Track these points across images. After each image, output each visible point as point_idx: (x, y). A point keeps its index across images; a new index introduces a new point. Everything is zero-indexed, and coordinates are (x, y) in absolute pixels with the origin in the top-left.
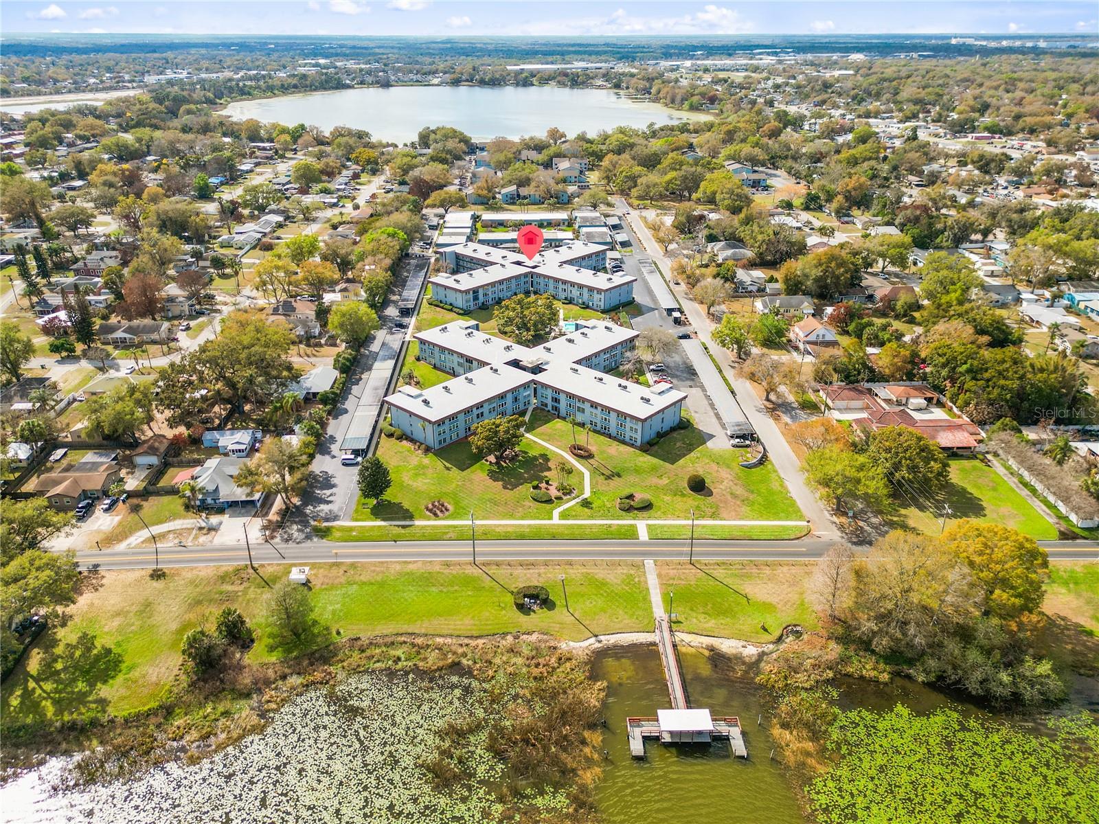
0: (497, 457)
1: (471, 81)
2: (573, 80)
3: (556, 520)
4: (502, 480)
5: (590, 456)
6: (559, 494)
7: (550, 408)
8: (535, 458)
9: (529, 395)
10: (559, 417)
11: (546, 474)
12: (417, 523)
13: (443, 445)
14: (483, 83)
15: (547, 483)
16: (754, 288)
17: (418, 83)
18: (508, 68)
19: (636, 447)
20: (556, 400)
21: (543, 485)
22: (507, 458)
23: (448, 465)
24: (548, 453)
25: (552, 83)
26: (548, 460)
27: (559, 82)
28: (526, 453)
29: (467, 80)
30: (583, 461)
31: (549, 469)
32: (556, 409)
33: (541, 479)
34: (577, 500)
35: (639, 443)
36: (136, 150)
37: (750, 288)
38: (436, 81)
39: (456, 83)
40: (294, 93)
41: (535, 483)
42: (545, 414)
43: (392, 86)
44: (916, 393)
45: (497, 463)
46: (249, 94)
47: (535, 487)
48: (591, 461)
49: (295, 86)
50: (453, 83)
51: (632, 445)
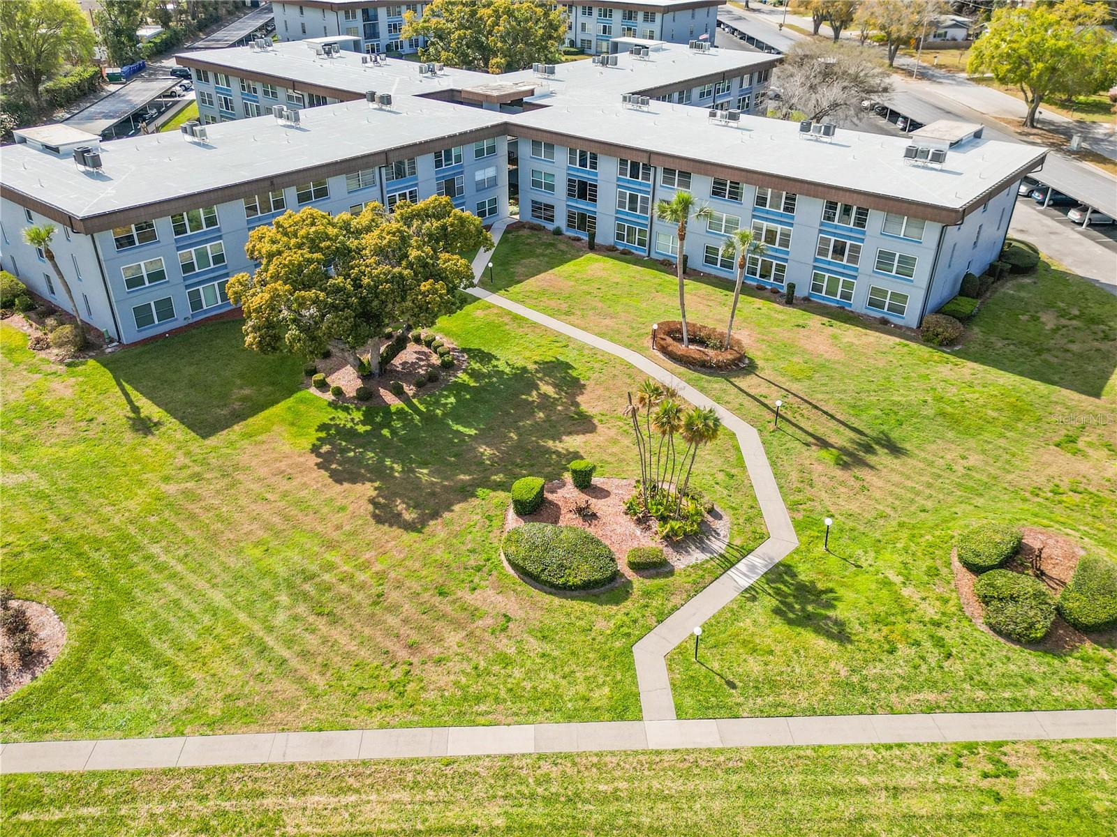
0: (365, 374)
4: (379, 472)
5: (740, 365)
6: (650, 542)
7: (561, 221)
8: (523, 379)
9: (493, 182)
10: (592, 247)
11: (572, 442)
13: (159, 327)
15: (583, 481)
19: (900, 332)
20: (584, 190)
21: (567, 495)
22: (409, 372)
24: (568, 356)
26: (572, 386)
28: (485, 357)
30: (718, 384)
31: (584, 424)
32: (584, 222)
33: (553, 466)
34: (743, 576)
35: (911, 317)
41: (528, 485)
42: (546, 238)
45: (365, 396)
47: (533, 509)
48: (745, 382)
51: (883, 325)
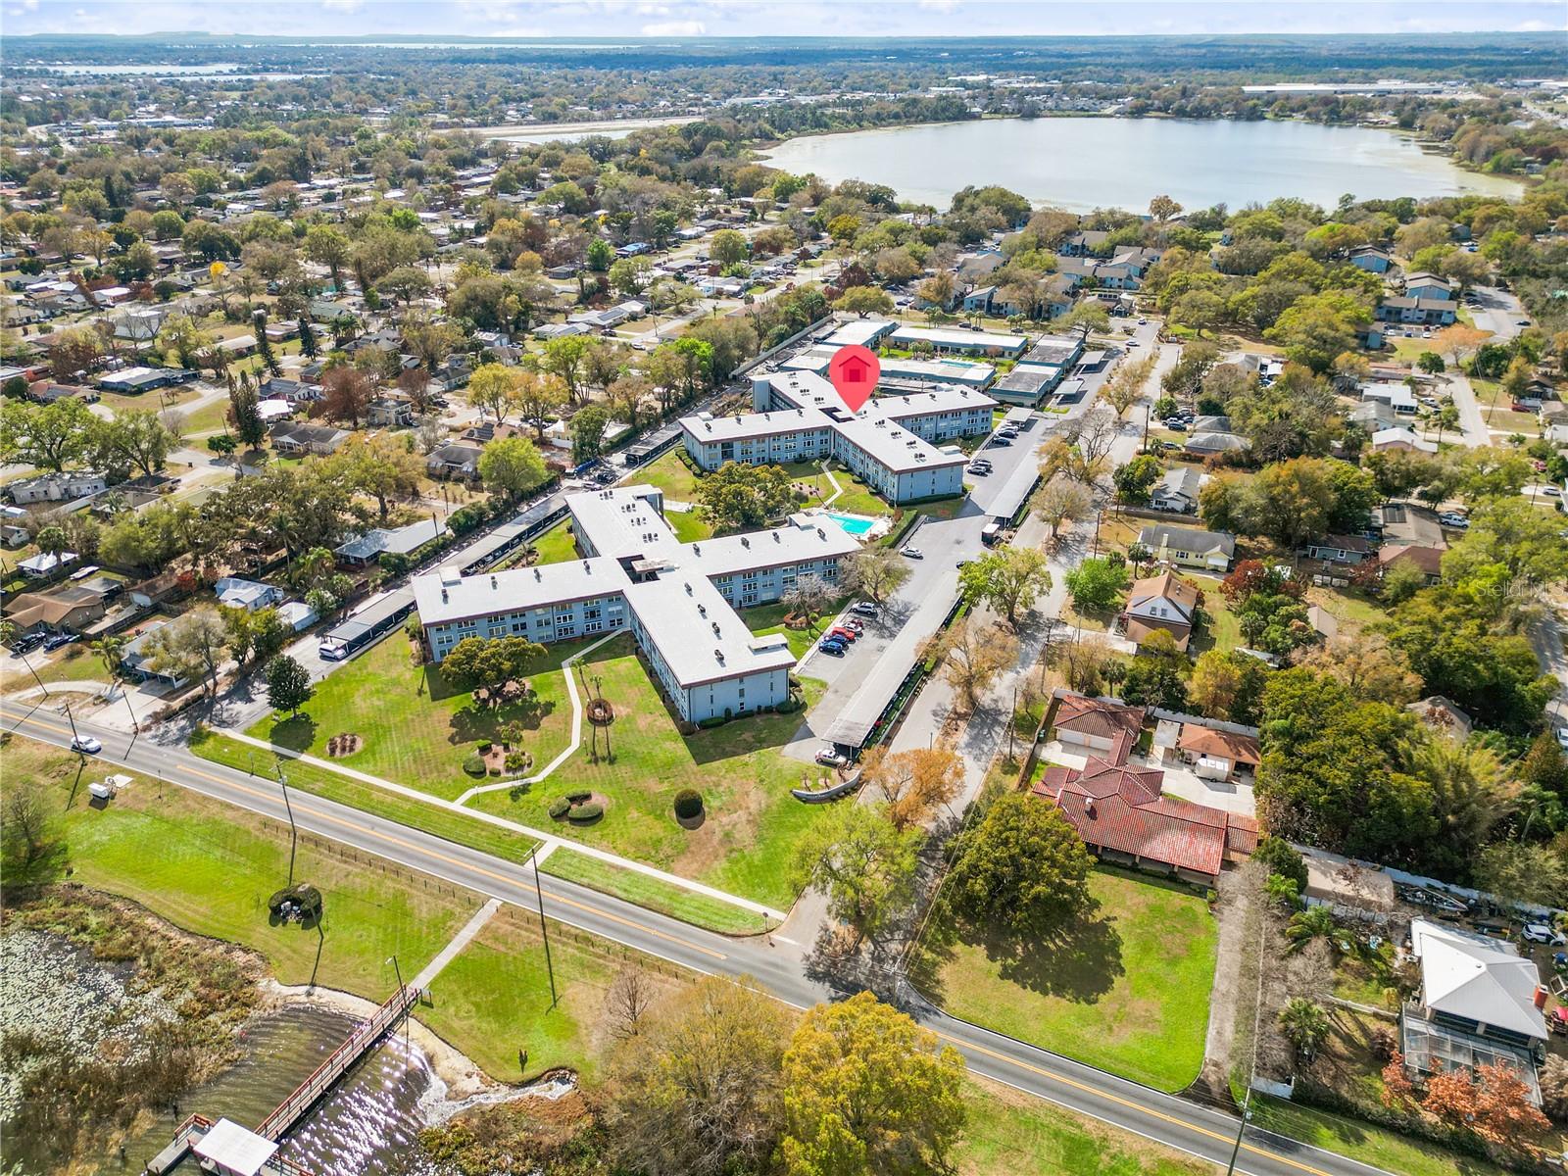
1: (1166, 110)
2: (1332, 112)
3: (457, 806)
4: (462, 726)
5: (607, 723)
6: (502, 768)
8: (535, 706)
11: (523, 732)
12: (305, 758)
14: (1181, 114)
16: (1179, 506)
17: (1084, 112)
18: (1246, 89)
23: (426, 687)
24: (559, 703)
25: (1298, 116)
26: (548, 713)
27: (1309, 115)
28: (534, 695)
29: (1159, 109)
30: (589, 728)
31: (535, 727)
34: (515, 783)
36: (582, 202)
37: (1171, 504)
38: (1110, 110)
39: (1138, 113)
40: (890, 125)
43: (1038, 116)
44: (1225, 748)
45: (485, 700)
46: (826, 126)
48: (600, 730)
49: (897, 116)
50: (1132, 113)
